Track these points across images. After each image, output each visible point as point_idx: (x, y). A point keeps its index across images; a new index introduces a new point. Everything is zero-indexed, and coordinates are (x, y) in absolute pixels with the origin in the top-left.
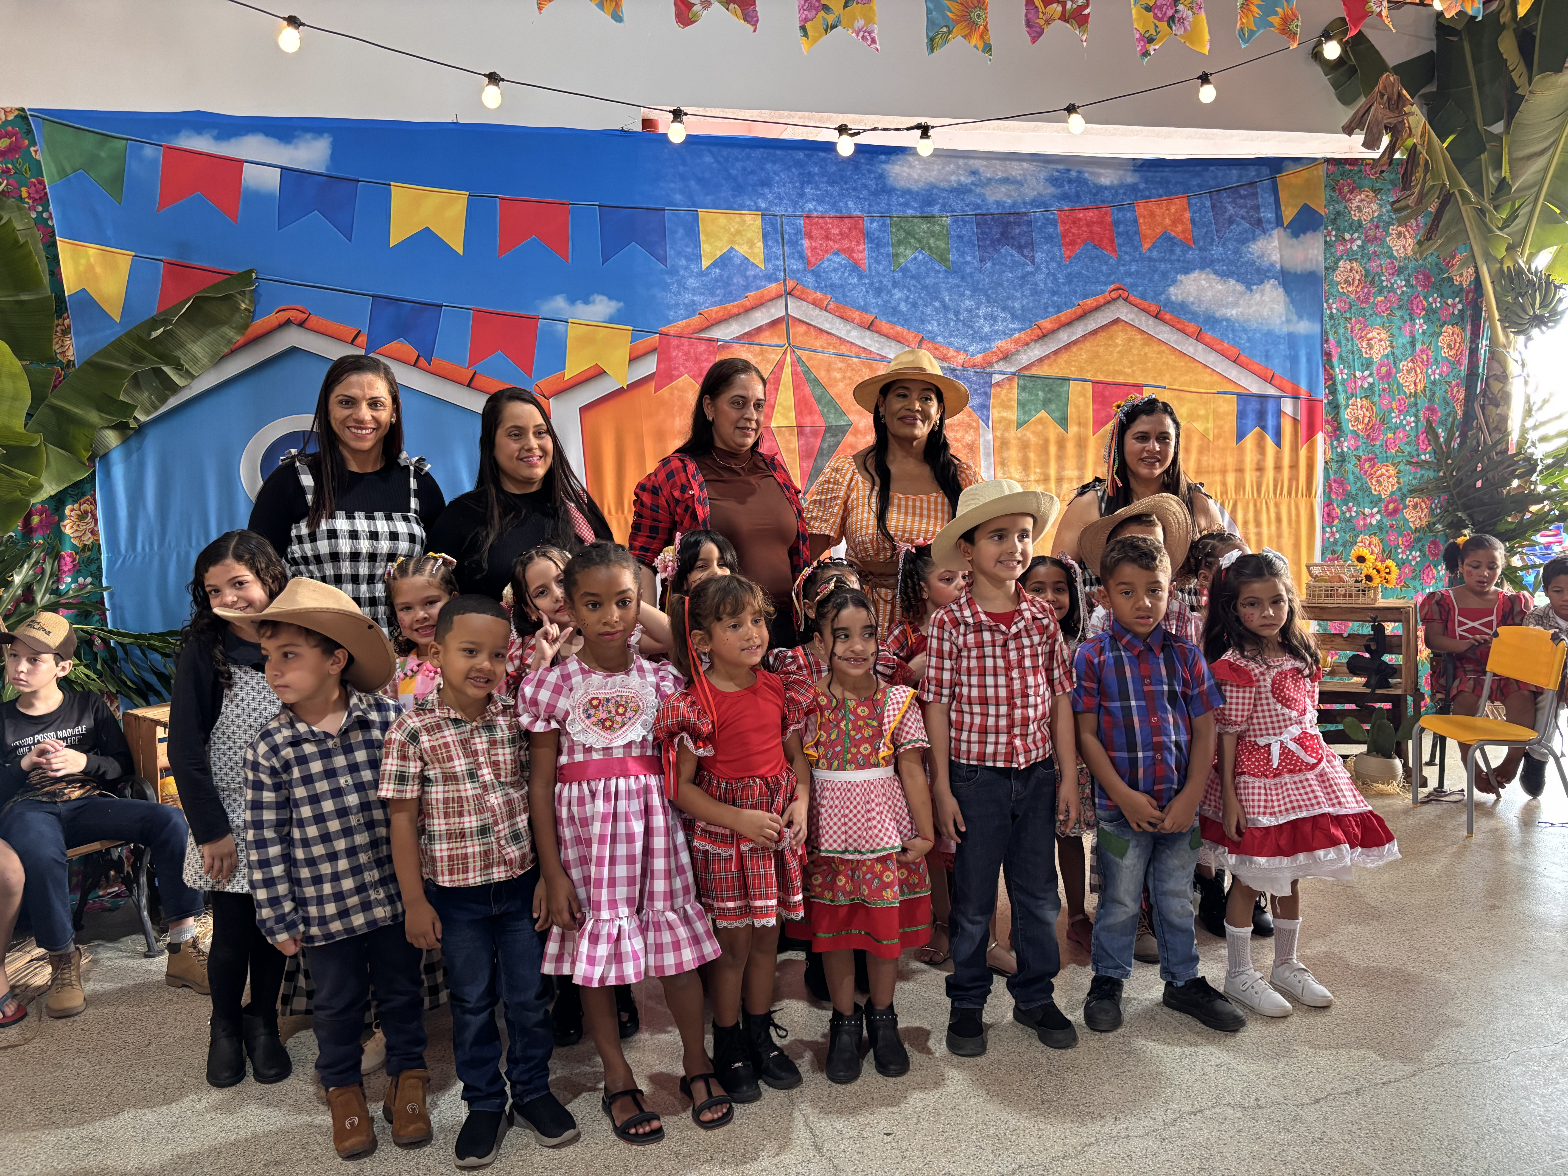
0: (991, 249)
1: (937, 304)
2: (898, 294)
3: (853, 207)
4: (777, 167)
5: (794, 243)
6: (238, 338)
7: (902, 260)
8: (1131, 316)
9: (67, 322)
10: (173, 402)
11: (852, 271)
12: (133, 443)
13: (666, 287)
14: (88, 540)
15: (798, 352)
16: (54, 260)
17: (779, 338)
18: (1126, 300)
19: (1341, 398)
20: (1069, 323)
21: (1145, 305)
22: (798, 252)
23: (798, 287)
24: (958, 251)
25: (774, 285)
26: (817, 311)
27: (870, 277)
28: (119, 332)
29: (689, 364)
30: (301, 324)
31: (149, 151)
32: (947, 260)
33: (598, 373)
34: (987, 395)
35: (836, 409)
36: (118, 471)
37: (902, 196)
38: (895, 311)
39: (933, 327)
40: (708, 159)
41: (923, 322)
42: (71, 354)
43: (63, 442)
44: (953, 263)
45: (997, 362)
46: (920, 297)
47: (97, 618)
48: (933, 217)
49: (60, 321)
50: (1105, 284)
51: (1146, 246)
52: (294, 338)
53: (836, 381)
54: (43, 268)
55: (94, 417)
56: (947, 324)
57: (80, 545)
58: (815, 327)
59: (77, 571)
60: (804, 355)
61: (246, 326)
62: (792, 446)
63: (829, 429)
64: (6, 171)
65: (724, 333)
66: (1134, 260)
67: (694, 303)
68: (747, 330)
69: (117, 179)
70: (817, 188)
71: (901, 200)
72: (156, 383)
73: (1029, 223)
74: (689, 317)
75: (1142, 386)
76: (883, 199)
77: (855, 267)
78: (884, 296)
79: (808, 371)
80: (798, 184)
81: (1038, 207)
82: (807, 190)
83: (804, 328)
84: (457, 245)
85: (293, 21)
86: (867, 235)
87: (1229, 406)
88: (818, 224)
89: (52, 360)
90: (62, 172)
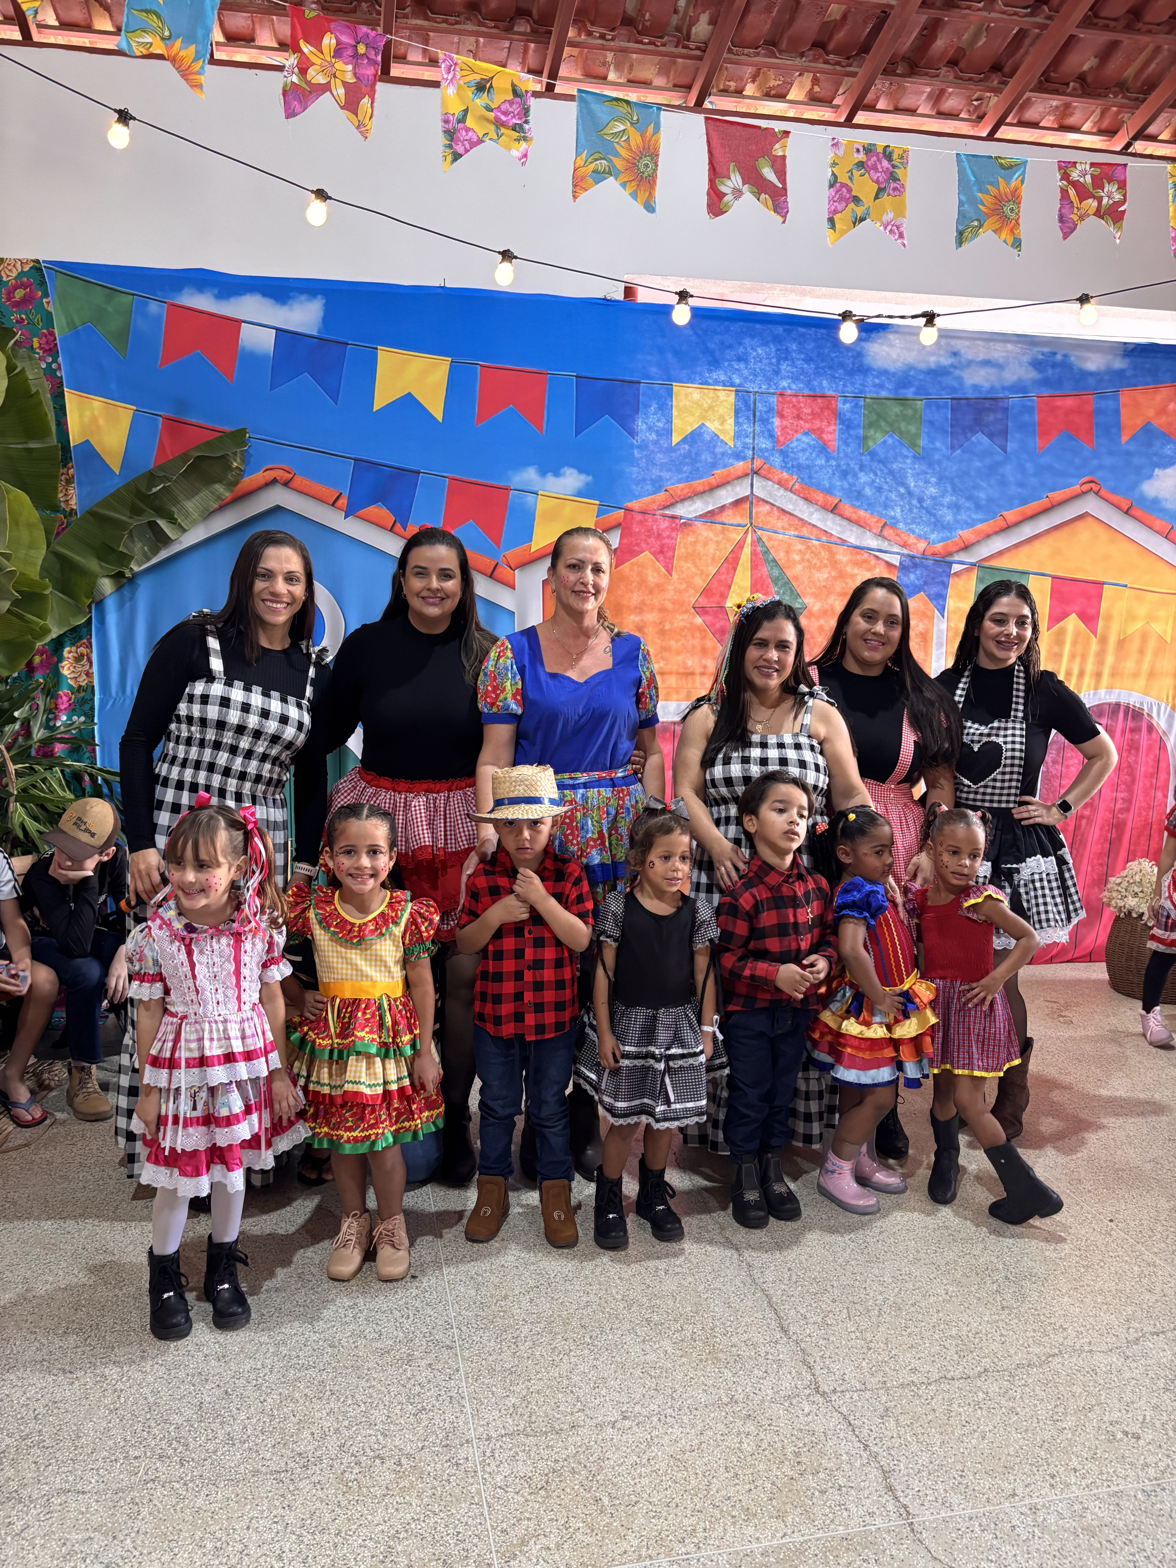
0: (961, 437)
1: (902, 490)
2: (863, 478)
3: (826, 386)
4: (754, 342)
5: (765, 421)
6: (227, 494)
7: (871, 444)
8: (1099, 511)
9: (71, 471)
10: (165, 553)
11: (821, 452)
12: (126, 592)
13: (634, 462)
14: (83, 681)
15: (759, 532)
16: (61, 410)
17: (742, 517)
18: (1097, 493)
20: (1036, 516)
21: (1116, 498)
22: (769, 430)
23: (765, 467)
24: (928, 436)
25: (741, 463)
26: (782, 491)
27: (837, 459)
28: (118, 483)
29: (652, 540)
30: (286, 484)
31: (154, 308)
32: (916, 445)
34: (945, 584)
35: (792, 591)
36: (112, 619)
37: (877, 377)
38: (860, 495)
39: (897, 512)
41: (886, 507)
42: (73, 503)
43: (65, 588)
44: (923, 448)
45: (958, 551)
46: (886, 483)
47: (87, 755)
48: (907, 400)
49: (65, 470)
50: (1077, 476)
51: (1125, 438)
52: (278, 497)
53: (794, 562)
54: (51, 415)
55: (93, 564)
56: (910, 510)
57: (76, 686)
58: (778, 508)
59: (72, 710)
60: (764, 535)
61: (235, 483)
64: (20, 321)
65: (687, 510)
66: (1111, 453)
67: (660, 478)
68: (710, 508)
69: (123, 334)
70: (793, 365)
71: (877, 381)
72: (149, 535)
73: (1006, 409)
74: (654, 493)
75: (1102, 583)
76: (858, 379)
77: (823, 449)
78: (850, 479)
79: (767, 552)
80: (774, 360)
81: (1016, 393)
82: (784, 366)
83: (767, 508)
84: (437, 412)
85: (321, 194)
86: (839, 416)
88: (790, 402)
89: (58, 508)
90: (71, 325)
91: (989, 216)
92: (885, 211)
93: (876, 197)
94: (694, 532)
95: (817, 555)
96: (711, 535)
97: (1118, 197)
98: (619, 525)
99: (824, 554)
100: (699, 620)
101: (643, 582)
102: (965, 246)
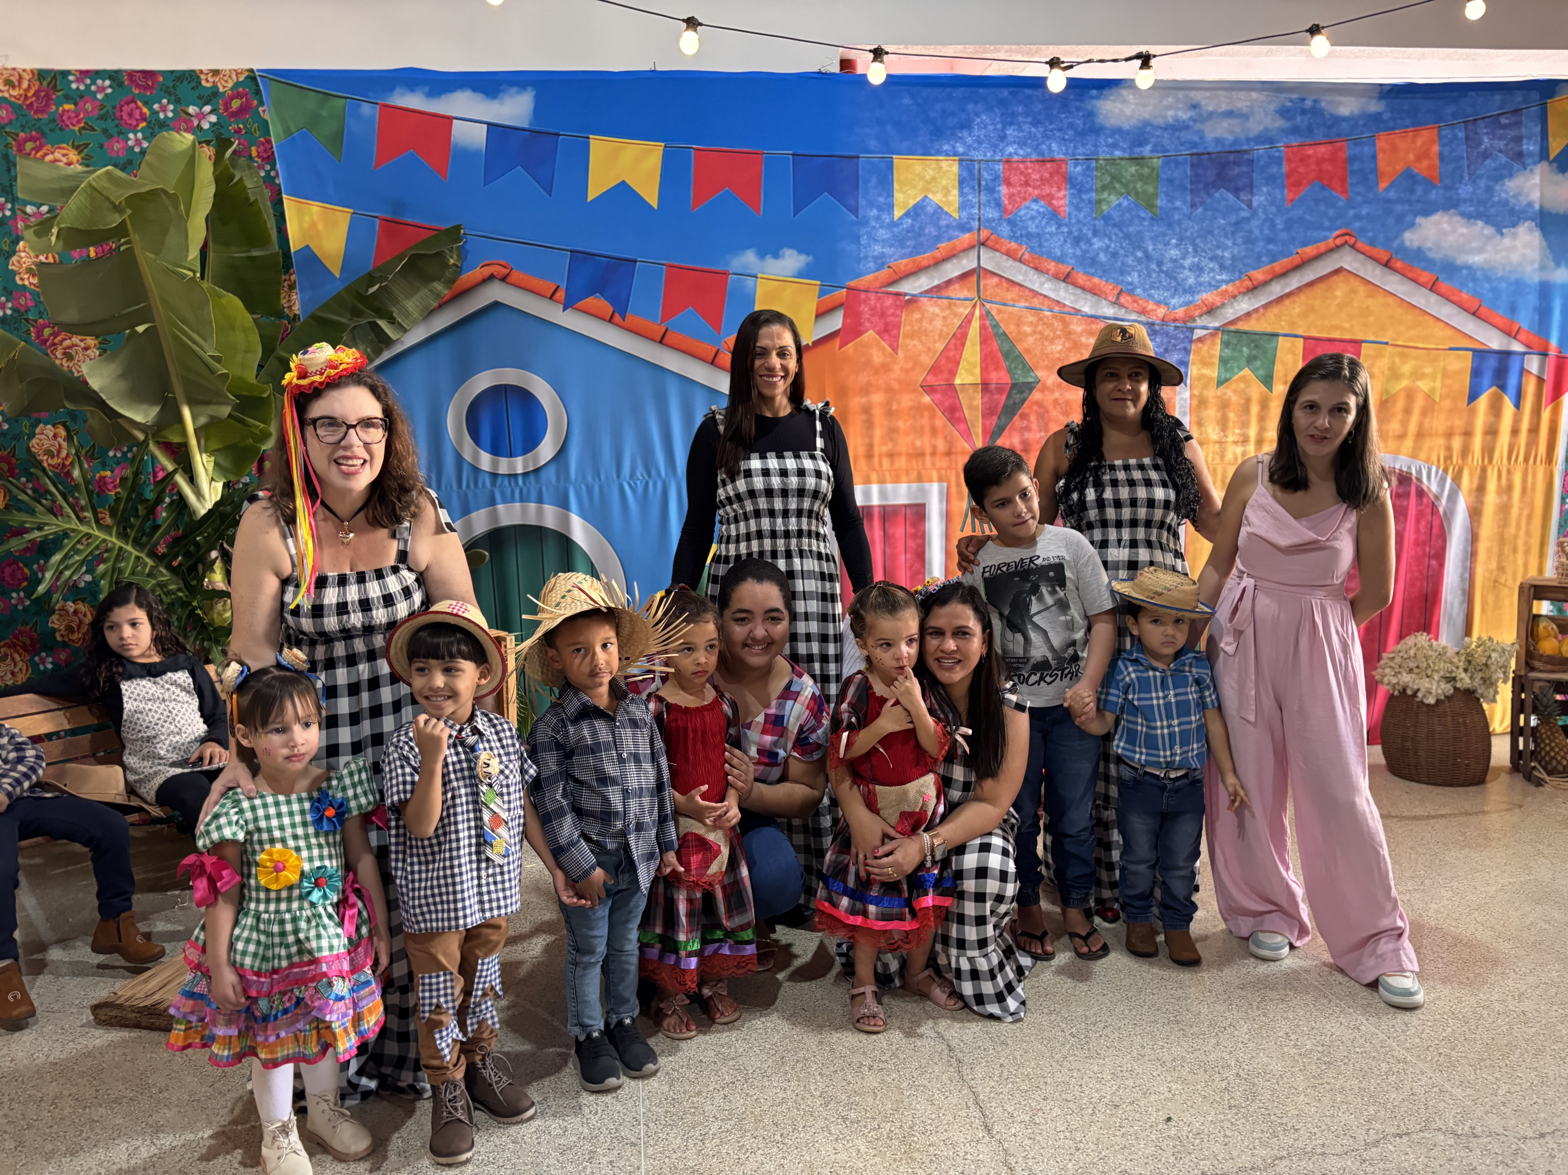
0: (1203, 194)
1: (1139, 254)
2: (1098, 243)
3: (1056, 150)
4: (979, 107)
5: (991, 190)
6: (446, 292)
7: (1105, 207)
8: (1356, 265)
9: (293, 277)
10: (386, 355)
11: (1051, 219)
13: (856, 239)
15: (988, 306)
16: (280, 217)
17: (969, 290)
18: (1352, 246)
20: (1283, 274)
21: (1374, 252)
22: (995, 199)
23: (993, 237)
24: (1167, 195)
25: (967, 235)
26: (1011, 262)
27: (1068, 225)
28: (339, 286)
29: (875, 319)
30: (504, 279)
31: (366, 109)
32: (1154, 206)
34: (1187, 351)
35: (1024, 366)
37: (1111, 136)
38: (1094, 261)
39: (1133, 278)
40: (907, 101)
41: (1122, 272)
42: (297, 309)
44: (1161, 208)
45: (1200, 316)
46: (1122, 247)
48: (1143, 158)
49: (287, 277)
50: (1330, 229)
51: (1383, 185)
52: (497, 292)
53: (1026, 335)
54: (271, 225)
56: (1149, 275)
58: (1007, 279)
60: (993, 308)
61: (454, 281)
62: (976, 403)
63: (1014, 386)
64: (238, 131)
65: (909, 287)
66: (1367, 202)
67: (883, 255)
68: (936, 283)
69: (338, 138)
70: (1020, 129)
71: (1110, 140)
72: (372, 336)
73: (1251, 162)
74: (877, 270)
75: (1361, 342)
76: (1091, 139)
77: (1054, 215)
78: (1083, 246)
79: (997, 326)
80: (999, 126)
81: (1263, 143)
82: (1009, 132)
83: (996, 280)
84: (653, 200)
86: (1069, 180)
87: (1463, 364)
88: (1017, 169)
89: (280, 314)
90: (287, 131)
94: (919, 308)
95: (1049, 325)
96: (937, 310)
98: (841, 305)
99: (1058, 325)
100: (927, 399)
101: (868, 362)
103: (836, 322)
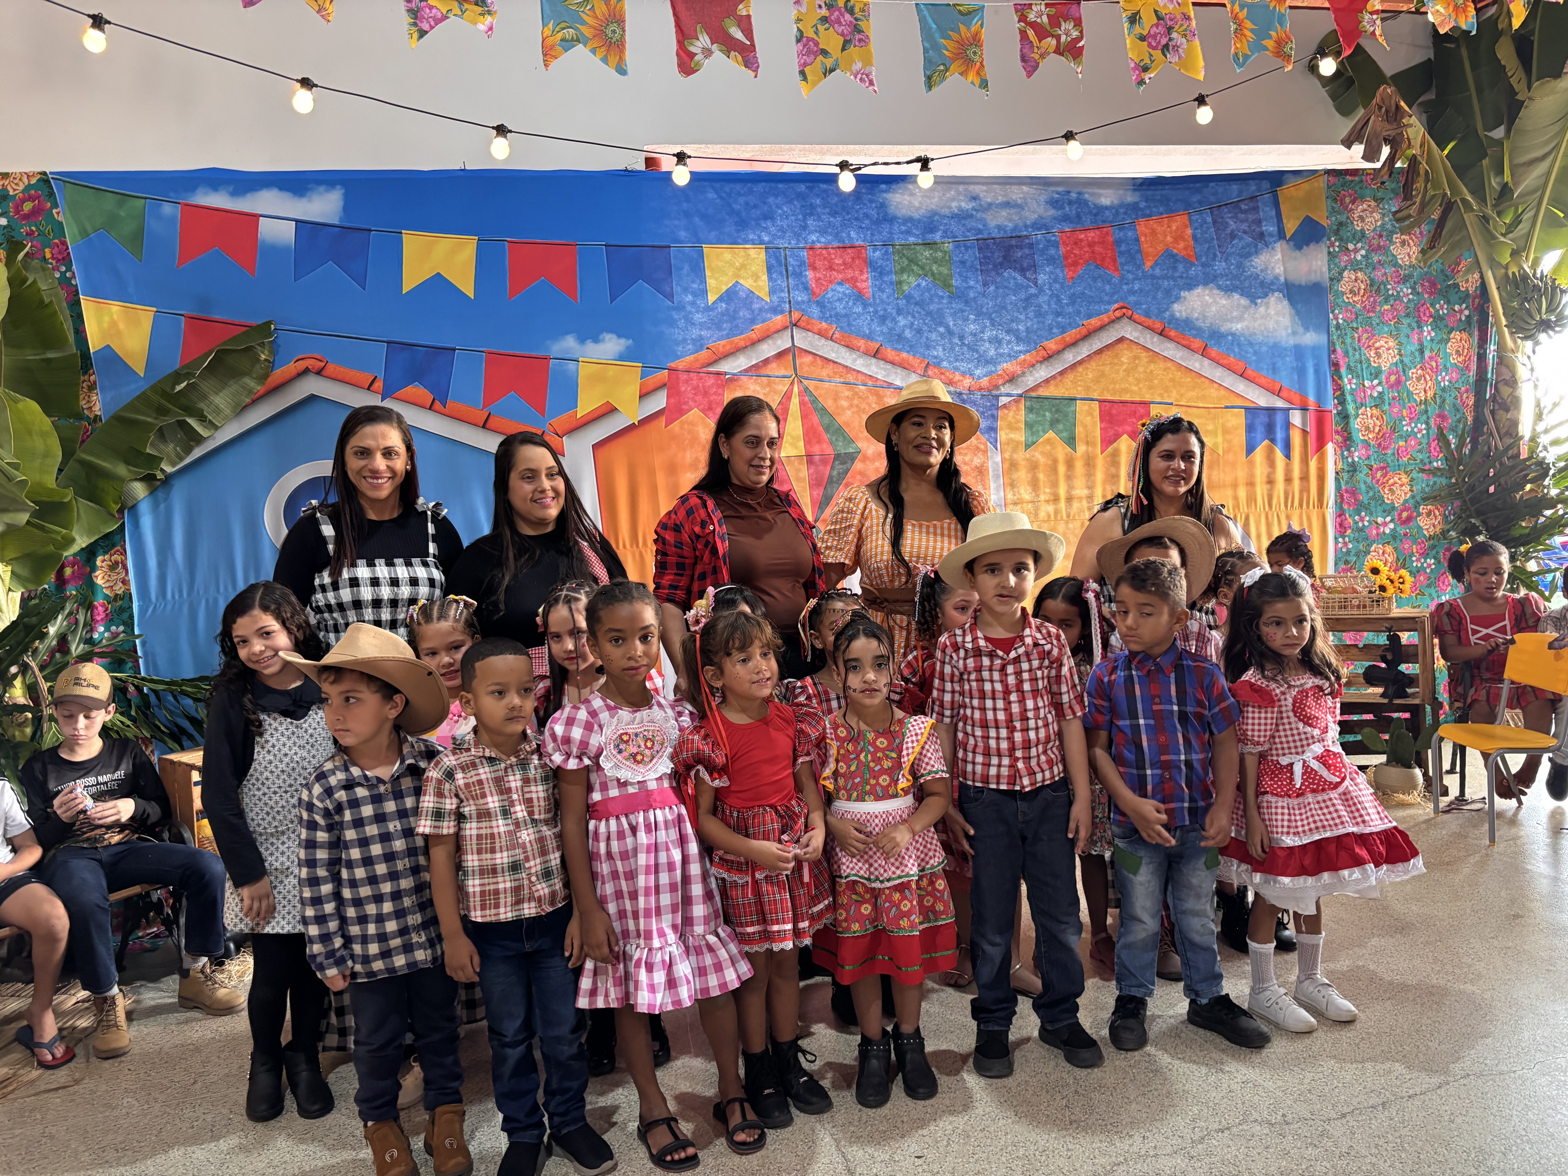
0: (993, 274)
2: (902, 321)
3: (855, 237)
4: (779, 200)
5: (799, 275)
6: (259, 388)
7: (906, 288)
8: (1136, 334)
9: (92, 378)
10: (197, 453)
11: (857, 300)
12: (160, 494)
13: (672, 323)
14: (119, 589)
15: (806, 382)
16: (78, 318)
17: (786, 368)
18: (1130, 318)
19: (1351, 408)
20: (1074, 344)
21: (1150, 322)
22: (803, 283)
23: (803, 318)
24: (961, 275)
25: (779, 317)
26: (823, 341)
27: (874, 305)
28: (144, 386)
29: (699, 398)
30: (319, 373)
31: (168, 209)
32: (950, 285)
33: (609, 410)
34: (994, 418)
35: (844, 437)
36: (147, 522)
37: (904, 224)
38: (900, 338)
39: (939, 352)
40: (711, 195)
41: (928, 347)
42: (97, 409)
43: (92, 495)
44: (957, 288)
45: (1004, 384)
46: (925, 323)
47: (130, 665)
48: (935, 243)
49: (86, 377)
50: (1109, 303)
51: (1149, 264)
52: (313, 386)
53: (843, 409)
54: (68, 326)
55: (121, 470)
56: (952, 349)
57: (111, 595)
58: (821, 357)
59: (109, 620)
60: (811, 385)
61: (266, 376)
62: (801, 475)
63: (837, 457)
64: (30, 234)
65: (728, 366)
66: (1137, 278)
67: (701, 337)
68: (754, 362)
69: (137, 237)
70: (820, 220)
71: (903, 228)
72: (179, 434)
73: (1031, 246)
74: (696, 351)
75: (1149, 403)
76: (886, 227)
77: (859, 296)
78: (889, 323)
79: (815, 401)
80: (800, 217)
81: (1039, 230)
82: (810, 222)
83: (810, 358)
84: (468, 289)
85: (306, 83)
86: (871, 264)
87: (1237, 420)
88: (821, 254)
89: (79, 416)
90: (84, 233)
91: (954, 60)
92: (852, 62)
93: (843, 49)
94: (739, 387)
95: (864, 399)
97: (1075, 34)
99: (871, 398)
101: (693, 440)
102: (935, 90)
103: (659, 401)
